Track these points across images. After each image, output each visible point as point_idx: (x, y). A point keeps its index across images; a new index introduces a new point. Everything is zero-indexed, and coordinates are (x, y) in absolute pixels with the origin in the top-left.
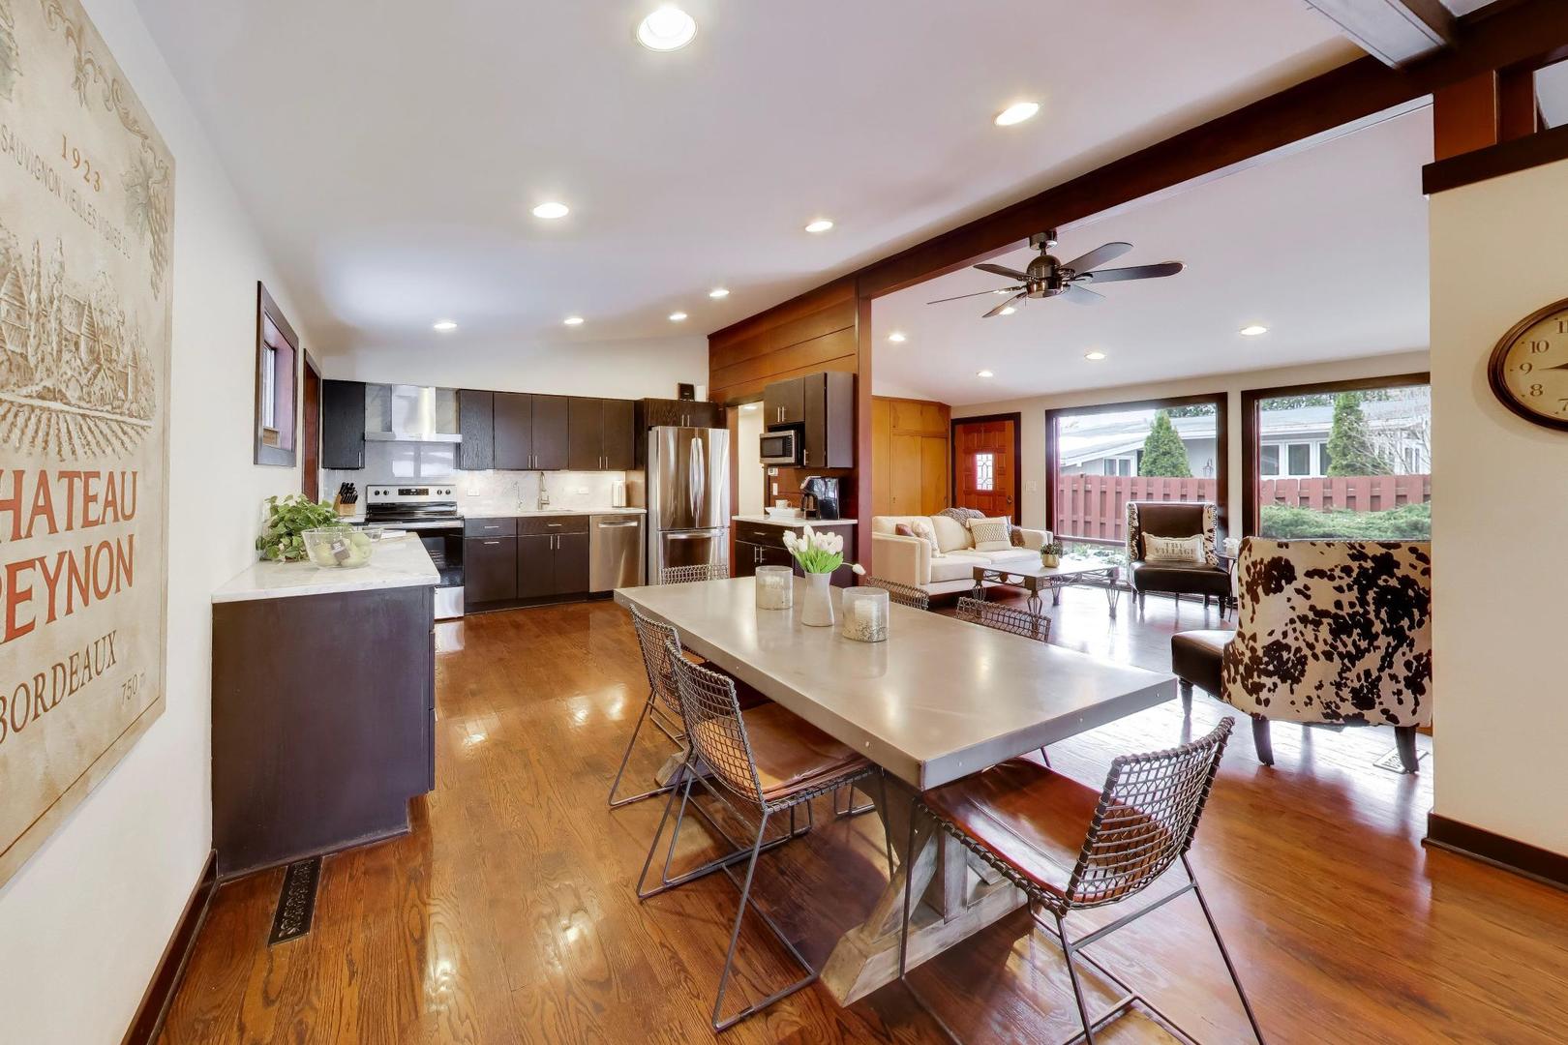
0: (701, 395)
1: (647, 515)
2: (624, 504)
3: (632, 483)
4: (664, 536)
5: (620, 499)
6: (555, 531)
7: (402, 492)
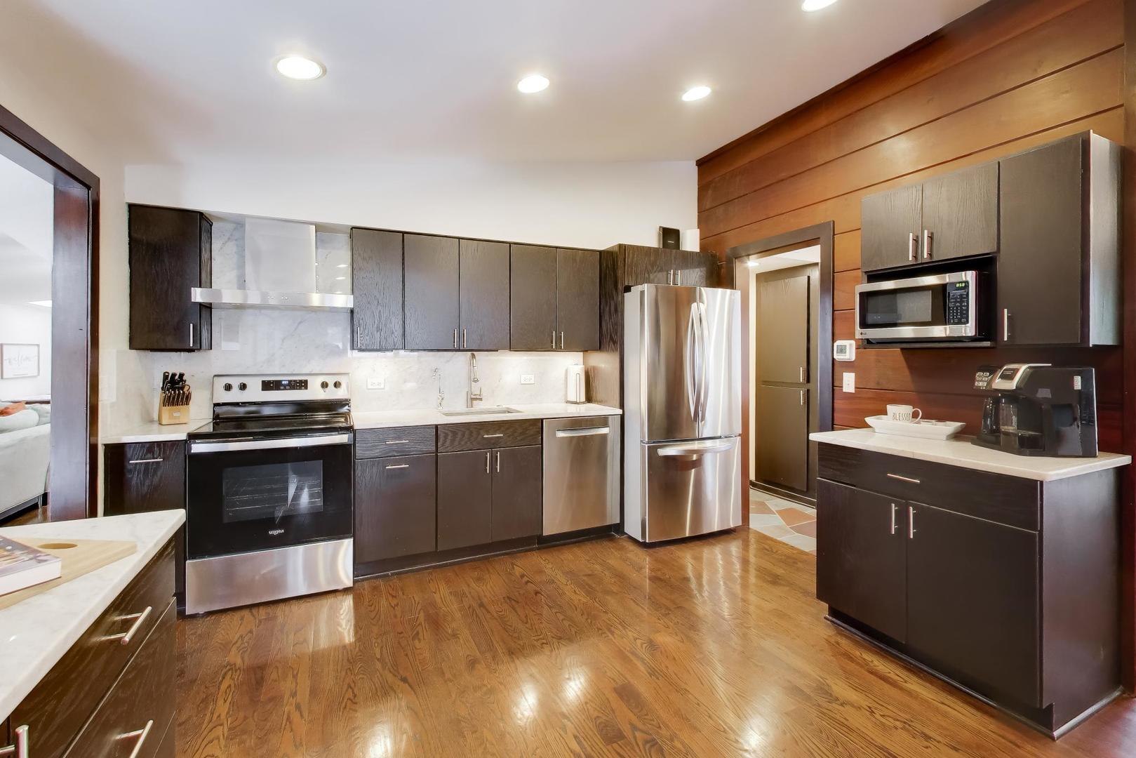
0: (691, 241)
1: (622, 417)
2: (583, 399)
3: (594, 368)
4: (652, 452)
5: (576, 390)
6: (493, 444)
7: (267, 386)
